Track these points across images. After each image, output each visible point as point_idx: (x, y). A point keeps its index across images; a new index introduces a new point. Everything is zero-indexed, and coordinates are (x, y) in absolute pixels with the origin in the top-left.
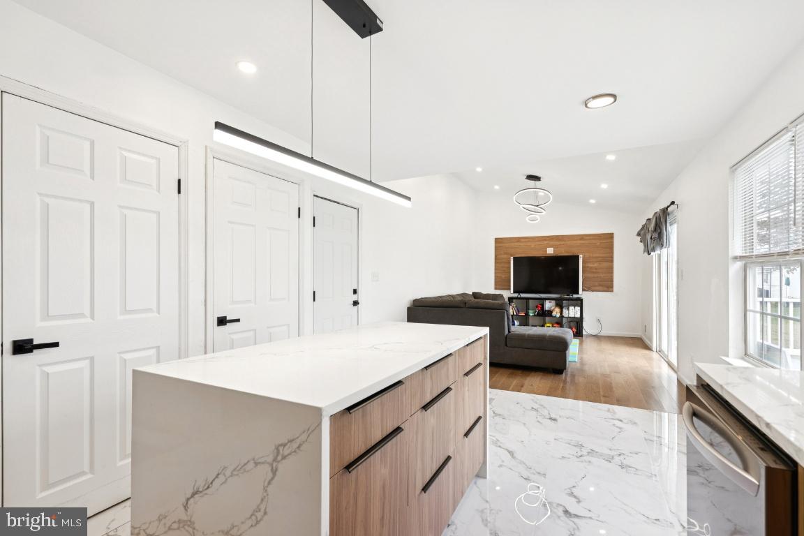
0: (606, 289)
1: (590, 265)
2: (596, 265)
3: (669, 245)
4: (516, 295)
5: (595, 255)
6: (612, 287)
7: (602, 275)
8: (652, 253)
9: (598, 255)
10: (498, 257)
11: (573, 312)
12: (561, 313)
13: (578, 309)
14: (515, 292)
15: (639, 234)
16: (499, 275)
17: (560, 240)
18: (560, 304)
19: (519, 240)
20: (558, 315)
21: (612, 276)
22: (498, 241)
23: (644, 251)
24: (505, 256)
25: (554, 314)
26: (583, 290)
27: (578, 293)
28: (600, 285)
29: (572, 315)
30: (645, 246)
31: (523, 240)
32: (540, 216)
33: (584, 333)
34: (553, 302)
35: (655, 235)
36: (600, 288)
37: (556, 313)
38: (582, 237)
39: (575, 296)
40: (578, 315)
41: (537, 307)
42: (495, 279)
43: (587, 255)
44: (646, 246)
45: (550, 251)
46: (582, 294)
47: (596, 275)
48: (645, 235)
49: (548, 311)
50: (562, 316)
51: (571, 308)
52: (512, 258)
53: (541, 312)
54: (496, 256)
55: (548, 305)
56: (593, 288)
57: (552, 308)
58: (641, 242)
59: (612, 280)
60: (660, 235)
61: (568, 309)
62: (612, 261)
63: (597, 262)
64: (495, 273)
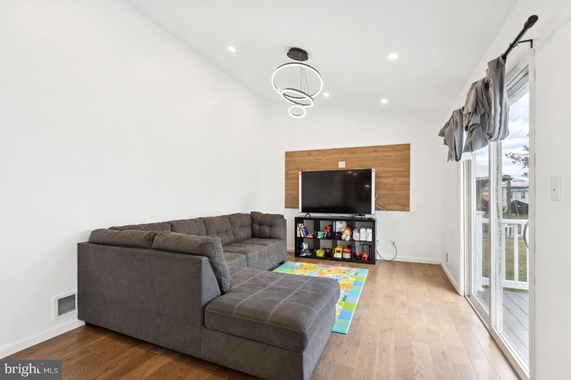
0: (402, 208)
1: (384, 180)
2: (390, 180)
3: (505, 132)
4: (304, 214)
5: (389, 169)
6: (408, 206)
7: (398, 192)
8: (466, 156)
9: (393, 169)
10: (289, 172)
11: (364, 235)
12: (352, 236)
13: (370, 231)
14: (303, 211)
15: (442, 134)
16: (289, 192)
17: (353, 153)
18: (351, 226)
19: (309, 153)
20: (348, 239)
21: (409, 194)
22: (288, 155)
23: (450, 157)
24: (295, 171)
25: (343, 237)
26: (377, 209)
27: (370, 213)
28: (395, 204)
29: (363, 239)
30: (451, 149)
31: (314, 153)
32: (306, 109)
33: (378, 257)
34: (344, 223)
35: (477, 119)
36: (396, 207)
37: (346, 236)
38: (376, 149)
39: (367, 216)
40: (370, 239)
41: (326, 228)
42: (286, 197)
43: (381, 169)
44: (453, 148)
45: (342, 165)
46: (375, 214)
47: (390, 193)
48: (451, 132)
49: (338, 233)
50: (352, 240)
51: (363, 230)
52: (301, 172)
53: (330, 234)
54: (286, 172)
55: (339, 226)
56: (387, 207)
57: (342, 230)
58: (445, 143)
59: (408, 197)
60: (486, 117)
61: (359, 231)
62: (408, 176)
63: (392, 177)
64: (286, 190)
